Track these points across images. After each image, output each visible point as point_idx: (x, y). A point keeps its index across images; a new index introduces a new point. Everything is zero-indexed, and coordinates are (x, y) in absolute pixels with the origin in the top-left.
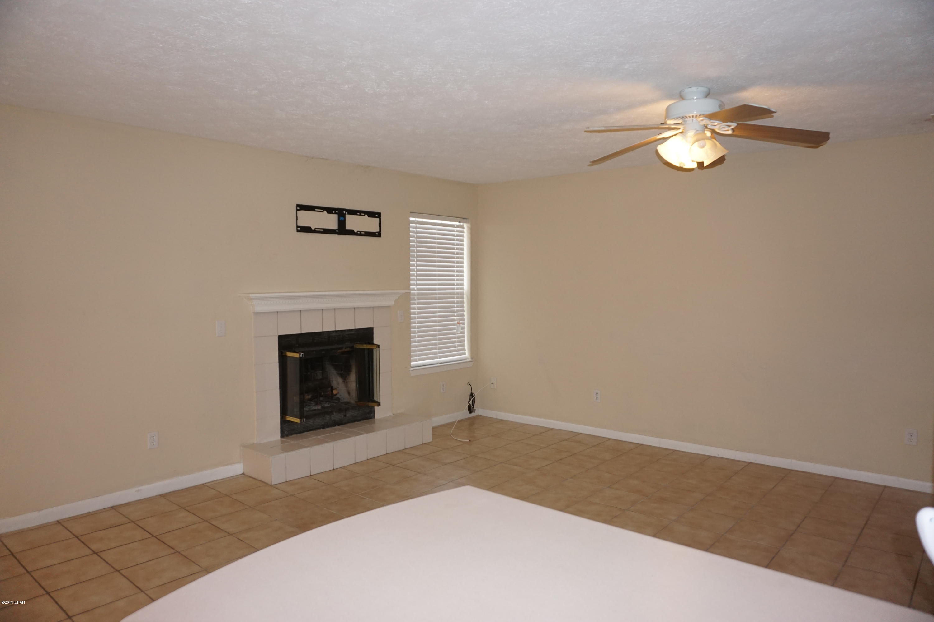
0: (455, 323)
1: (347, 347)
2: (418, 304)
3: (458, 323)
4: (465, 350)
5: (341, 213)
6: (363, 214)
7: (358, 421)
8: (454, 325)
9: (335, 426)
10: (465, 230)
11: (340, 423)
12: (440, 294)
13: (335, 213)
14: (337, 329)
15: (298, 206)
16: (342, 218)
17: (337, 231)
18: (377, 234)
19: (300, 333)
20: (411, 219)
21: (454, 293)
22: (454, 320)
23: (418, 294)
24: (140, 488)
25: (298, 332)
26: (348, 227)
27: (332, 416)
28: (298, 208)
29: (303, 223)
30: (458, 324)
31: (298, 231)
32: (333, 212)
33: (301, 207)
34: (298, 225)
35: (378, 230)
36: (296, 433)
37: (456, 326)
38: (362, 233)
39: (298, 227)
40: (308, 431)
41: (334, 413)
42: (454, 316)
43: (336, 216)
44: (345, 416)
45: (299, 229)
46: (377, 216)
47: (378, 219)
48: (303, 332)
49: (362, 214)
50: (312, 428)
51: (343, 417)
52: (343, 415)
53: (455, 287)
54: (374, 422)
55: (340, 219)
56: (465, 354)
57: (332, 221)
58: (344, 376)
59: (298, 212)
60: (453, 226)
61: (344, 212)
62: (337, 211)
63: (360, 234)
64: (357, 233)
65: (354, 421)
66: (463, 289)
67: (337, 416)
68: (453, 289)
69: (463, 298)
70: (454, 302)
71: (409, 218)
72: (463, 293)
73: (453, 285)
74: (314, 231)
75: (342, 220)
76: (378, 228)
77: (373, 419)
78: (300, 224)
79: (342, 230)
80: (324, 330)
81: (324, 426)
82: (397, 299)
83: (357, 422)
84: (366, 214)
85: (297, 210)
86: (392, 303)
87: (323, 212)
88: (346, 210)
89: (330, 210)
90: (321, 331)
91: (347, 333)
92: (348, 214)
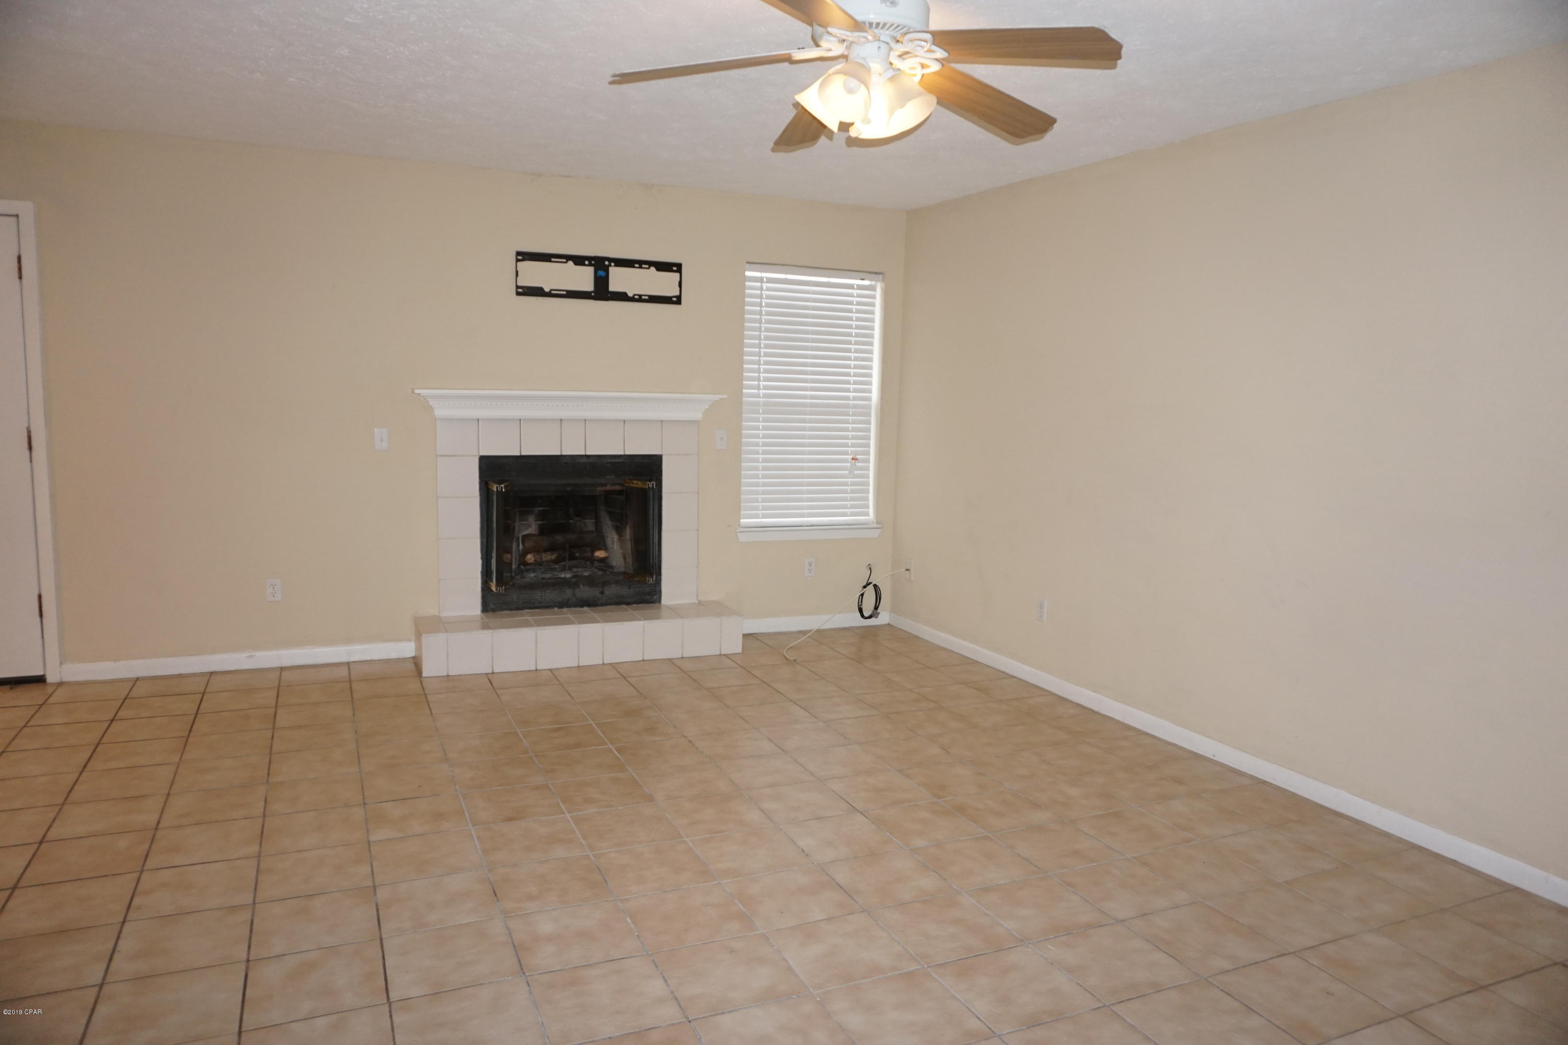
0: (848, 459)
1: (616, 484)
2: (765, 420)
3: (853, 459)
4: (868, 507)
5: (600, 265)
6: (647, 266)
7: (628, 604)
8: (845, 461)
9: (583, 606)
10: (878, 293)
11: (591, 603)
12: (812, 405)
13: (590, 265)
14: (588, 453)
15: (518, 253)
16: (601, 273)
17: (593, 294)
18: (674, 299)
19: (518, 454)
20: (748, 274)
21: (847, 406)
22: (846, 453)
23: (765, 404)
24: (253, 654)
25: (516, 453)
26: (613, 287)
27: (577, 590)
28: (520, 258)
29: (527, 281)
30: (853, 461)
31: (518, 294)
32: (587, 263)
33: (524, 256)
34: (519, 284)
35: (678, 293)
36: (511, 609)
37: (849, 464)
38: (643, 297)
39: (518, 287)
40: (530, 608)
41: (581, 586)
42: (846, 445)
43: (591, 269)
44: (602, 593)
45: (520, 290)
46: (675, 268)
47: (678, 275)
48: (523, 454)
49: (643, 266)
50: (538, 605)
51: (597, 593)
52: (598, 592)
53: (851, 395)
54: (660, 608)
55: (598, 275)
56: (867, 514)
57: (584, 278)
58: (619, 530)
59: (519, 264)
60: (851, 287)
61: (607, 263)
62: (593, 260)
63: (639, 299)
64: (633, 297)
65: (618, 603)
66: (869, 399)
67: (585, 592)
68: (847, 398)
69: (869, 415)
70: (847, 422)
71: (745, 273)
72: (869, 407)
73: (848, 390)
74: (550, 295)
75: (601, 277)
76: (678, 289)
77: (657, 604)
78: (522, 282)
79: (602, 292)
80: (564, 453)
81: (561, 605)
82: (707, 409)
83: (625, 606)
84: (652, 266)
85: (518, 260)
86: (698, 416)
87: (566, 262)
88: (611, 260)
89: (579, 260)
90: (558, 453)
91: (610, 461)
92: (616, 265)
